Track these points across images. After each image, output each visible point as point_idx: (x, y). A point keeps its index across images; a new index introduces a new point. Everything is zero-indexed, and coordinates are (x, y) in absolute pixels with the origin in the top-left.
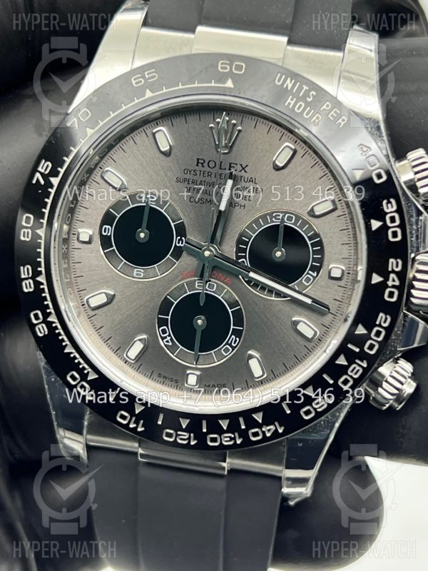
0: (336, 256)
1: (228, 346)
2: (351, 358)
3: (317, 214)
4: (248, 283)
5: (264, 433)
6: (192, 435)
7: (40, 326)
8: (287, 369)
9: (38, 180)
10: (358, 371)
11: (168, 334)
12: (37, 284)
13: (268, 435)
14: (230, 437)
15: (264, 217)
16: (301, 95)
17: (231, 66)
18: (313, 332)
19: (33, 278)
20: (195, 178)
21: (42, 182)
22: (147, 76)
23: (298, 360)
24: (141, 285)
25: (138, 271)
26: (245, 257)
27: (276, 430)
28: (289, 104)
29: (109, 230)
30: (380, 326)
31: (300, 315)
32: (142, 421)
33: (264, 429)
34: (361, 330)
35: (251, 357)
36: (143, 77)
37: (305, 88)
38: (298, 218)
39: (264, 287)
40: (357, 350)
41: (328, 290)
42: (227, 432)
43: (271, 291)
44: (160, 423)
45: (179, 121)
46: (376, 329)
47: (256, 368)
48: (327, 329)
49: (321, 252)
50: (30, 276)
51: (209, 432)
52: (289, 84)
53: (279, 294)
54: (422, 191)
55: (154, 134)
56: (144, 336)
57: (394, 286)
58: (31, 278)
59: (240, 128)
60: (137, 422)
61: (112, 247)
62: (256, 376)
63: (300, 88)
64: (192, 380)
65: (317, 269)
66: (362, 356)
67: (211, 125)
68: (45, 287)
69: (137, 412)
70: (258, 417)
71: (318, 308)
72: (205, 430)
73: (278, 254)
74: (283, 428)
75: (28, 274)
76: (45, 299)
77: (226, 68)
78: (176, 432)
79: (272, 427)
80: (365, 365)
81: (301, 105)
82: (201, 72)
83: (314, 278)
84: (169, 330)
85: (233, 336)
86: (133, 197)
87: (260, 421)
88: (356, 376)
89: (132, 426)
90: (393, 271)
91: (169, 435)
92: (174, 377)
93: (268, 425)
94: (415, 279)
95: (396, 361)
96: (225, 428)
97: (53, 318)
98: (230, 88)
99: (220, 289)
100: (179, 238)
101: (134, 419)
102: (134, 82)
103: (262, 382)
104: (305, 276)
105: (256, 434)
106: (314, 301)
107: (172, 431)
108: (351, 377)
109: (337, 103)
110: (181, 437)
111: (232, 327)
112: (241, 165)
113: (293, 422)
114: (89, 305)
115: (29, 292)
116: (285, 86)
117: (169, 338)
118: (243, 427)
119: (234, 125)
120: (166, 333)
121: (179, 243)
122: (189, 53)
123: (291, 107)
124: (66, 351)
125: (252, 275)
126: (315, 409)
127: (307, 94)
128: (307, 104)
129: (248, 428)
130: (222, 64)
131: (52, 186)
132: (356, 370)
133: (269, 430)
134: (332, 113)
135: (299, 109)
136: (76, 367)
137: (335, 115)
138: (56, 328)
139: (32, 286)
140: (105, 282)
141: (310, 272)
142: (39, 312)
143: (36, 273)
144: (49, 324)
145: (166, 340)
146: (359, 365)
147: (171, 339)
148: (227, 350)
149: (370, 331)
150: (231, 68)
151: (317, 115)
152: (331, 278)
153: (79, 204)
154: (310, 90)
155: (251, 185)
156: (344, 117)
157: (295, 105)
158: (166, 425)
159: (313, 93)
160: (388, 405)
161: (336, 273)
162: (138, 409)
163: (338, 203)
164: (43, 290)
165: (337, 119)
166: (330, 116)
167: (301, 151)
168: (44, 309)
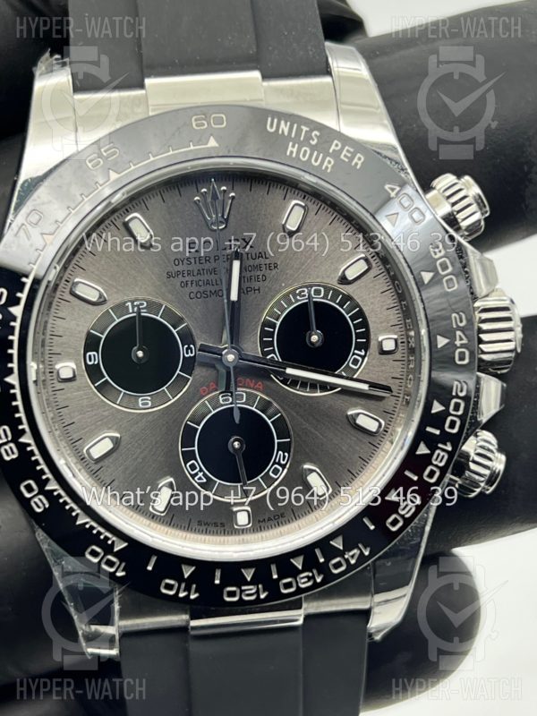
0: (383, 325)
1: (276, 466)
2: (432, 443)
3: (350, 279)
4: (284, 382)
5: (347, 561)
6: (260, 586)
7: (36, 500)
8: (353, 475)
10: (443, 457)
11: (198, 469)
12: (22, 447)
13: (353, 562)
14: (308, 577)
15: (286, 298)
16: (302, 139)
17: (208, 120)
18: (377, 424)
19: (15, 440)
20: (190, 268)
22: (105, 154)
23: (365, 461)
24: (150, 418)
25: (144, 400)
26: (273, 351)
27: (362, 553)
28: (292, 152)
29: (95, 358)
30: (457, 397)
31: (355, 406)
32: (194, 586)
33: (346, 556)
34: (437, 408)
35: (308, 472)
36: (101, 156)
37: (305, 129)
38: (327, 289)
39: (305, 383)
40: (437, 432)
41: (383, 368)
42: (302, 571)
43: (314, 385)
44: (217, 582)
45: (155, 202)
46: (453, 401)
48: (392, 416)
49: (365, 324)
50: (10, 439)
51: (281, 577)
52: (284, 128)
53: (324, 386)
54: (464, 224)
55: (126, 225)
56: (171, 479)
57: (462, 346)
58: (11, 441)
59: (233, 194)
60: (188, 589)
61: (104, 377)
63: (299, 131)
64: (242, 519)
65: (365, 346)
66: (445, 437)
67: (197, 198)
68: (34, 448)
69: (186, 576)
70: (338, 544)
71: (375, 395)
72: (275, 576)
73: (315, 338)
74: (368, 549)
75: (6, 437)
76: (36, 463)
77: (204, 125)
78: (240, 588)
79: (356, 551)
80: (449, 448)
81: (305, 151)
82: (174, 135)
83: (363, 357)
84: (199, 463)
85: (280, 452)
86: (120, 308)
87: (341, 548)
88: (442, 464)
89: (182, 595)
90: (459, 328)
91: (232, 594)
92: (218, 521)
93: (350, 551)
94: (480, 331)
95: (478, 434)
96: (300, 567)
97: (53, 486)
98: (215, 148)
99: (251, 398)
100: (186, 346)
101: (183, 585)
102: (90, 165)
104: (351, 358)
105: (338, 565)
106: (372, 385)
107: (233, 589)
108: (436, 466)
109: (346, 140)
110: (247, 592)
111: (276, 441)
112: (244, 240)
114: (91, 458)
115: (12, 460)
116: (280, 132)
117: (201, 474)
118: (322, 560)
119: (225, 192)
120: (196, 468)
121: (187, 353)
122: (146, 116)
123: (294, 155)
125: (289, 371)
126: (402, 516)
128: (313, 148)
129: (328, 559)
130: (196, 120)
131: (14, 319)
133: (352, 555)
134: (344, 152)
135: (304, 156)
136: (96, 539)
137: (349, 155)
138: (59, 496)
139: (15, 450)
140: (105, 424)
141: (356, 352)
142: (31, 482)
143: (18, 434)
144: (49, 495)
145: (198, 477)
146: (443, 450)
147: (205, 475)
148: (276, 472)
149: (447, 405)
150: (209, 124)
151: (328, 159)
152: (383, 352)
153: (48, 332)
154: (312, 131)
155: (262, 261)
156: (359, 155)
157: (298, 152)
158: (224, 583)
159: (316, 133)
160: (478, 490)
161: (389, 346)
162: (188, 572)
163: (371, 260)
164: (32, 453)
165: (351, 159)
166: (342, 157)
167: (313, 207)
168: (38, 476)
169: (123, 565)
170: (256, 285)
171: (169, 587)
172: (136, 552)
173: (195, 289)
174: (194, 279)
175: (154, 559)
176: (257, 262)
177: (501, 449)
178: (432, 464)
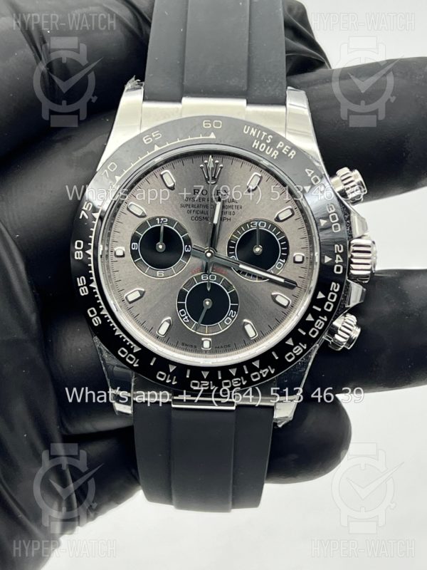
0: (297, 247)
1: (229, 318)
2: (316, 315)
3: (281, 219)
4: (239, 272)
5: (261, 375)
6: (211, 382)
7: (95, 319)
8: (272, 329)
9: (83, 216)
12: (91, 289)
13: (264, 376)
14: (238, 381)
15: (244, 225)
16: (262, 139)
17: (212, 123)
18: (287, 302)
19: (87, 285)
20: (194, 203)
21: (87, 217)
22: (154, 136)
23: (279, 322)
24: (163, 282)
25: (160, 273)
26: (234, 255)
27: (270, 371)
28: (255, 145)
29: (136, 246)
30: (333, 291)
31: (277, 291)
32: (175, 377)
33: (261, 372)
34: (321, 296)
35: (246, 324)
36: (151, 137)
37: (265, 133)
38: (268, 223)
39: (250, 274)
40: (320, 310)
41: (295, 271)
42: (236, 377)
43: (255, 276)
44: (188, 377)
45: (178, 164)
46: (331, 294)
47: (250, 330)
48: (296, 298)
49: (287, 245)
50: (85, 284)
51: (223, 379)
52: (253, 132)
53: (261, 278)
54: (350, 196)
55: (162, 176)
56: (170, 318)
57: (339, 263)
59: (221, 165)
60: (171, 378)
61: (140, 257)
62: (251, 336)
63: (261, 134)
64: (206, 345)
65: (285, 258)
66: (323, 313)
67: (202, 165)
68: (97, 290)
69: (171, 371)
70: (257, 364)
71: (289, 285)
72: (220, 378)
73: (258, 250)
74: (274, 370)
75: (83, 282)
76: (98, 299)
77: (209, 125)
78: (200, 382)
79: (266, 370)
80: (325, 319)
82: (191, 130)
83: (284, 263)
84: (186, 312)
85: (232, 311)
86: (153, 220)
87: (258, 367)
88: (320, 328)
89: (168, 381)
90: (338, 253)
91: (195, 385)
92: (193, 345)
93: (263, 369)
94: (352, 257)
95: (345, 315)
96: (234, 375)
97: (104, 312)
98: (213, 139)
99: (219, 279)
100: (187, 246)
101: (169, 376)
102: (145, 141)
103: (255, 341)
104: (277, 263)
105: (255, 377)
106: (286, 279)
107: (196, 382)
108: (317, 329)
109: (287, 142)
110: (204, 385)
111: (230, 304)
112: (225, 191)
113: (281, 364)
114: (128, 301)
115: (85, 296)
116: (251, 134)
117: (186, 317)
118: (247, 372)
119: (217, 164)
120: (184, 314)
121: (187, 250)
122: (180, 118)
123: (256, 147)
124: (116, 334)
125: (241, 266)
126: (295, 354)
127: (266, 138)
128: (267, 145)
129: (250, 372)
130: (205, 123)
131: (94, 219)
132: (320, 324)
133: (264, 372)
134: (285, 149)
135: (263, 146)
136: (125, 344)
137: (287, 150)
138: (108, 318)
139: (87, 290)
140: (138, 283)
141: (280, 260)
142: (94, 309)
143: (89, 282)
144: (102, 317)
145: (185, 318)
146: (322, 320)
147: (188, 318)
148: (228, 321)
149: (327, 295)
150: (212, 125)
151: (275, 151)
152: (295, 262)
153: (113, 230)
154: (268, 135)
155: (234, 204)
156: (293, 151)
157: (259, 146)
158: (192, 378)
159: (270, 136)
160: (342, 347)
161: (299, 259)
162: (172, 368)
163: (295, 210)
164: (96, 293)
165: (288, 153)
166: (283, 151)
167: (265, 178)
168: (97, 306)
169: (138, 360)
170: (228, 216)
171: (161, 376)
172: (145, 354)
173: (195, 215)
174: (196, 209)
175: (154, 359)
176: (231, 204)
177: (358, 325)
178: (314, 327)
